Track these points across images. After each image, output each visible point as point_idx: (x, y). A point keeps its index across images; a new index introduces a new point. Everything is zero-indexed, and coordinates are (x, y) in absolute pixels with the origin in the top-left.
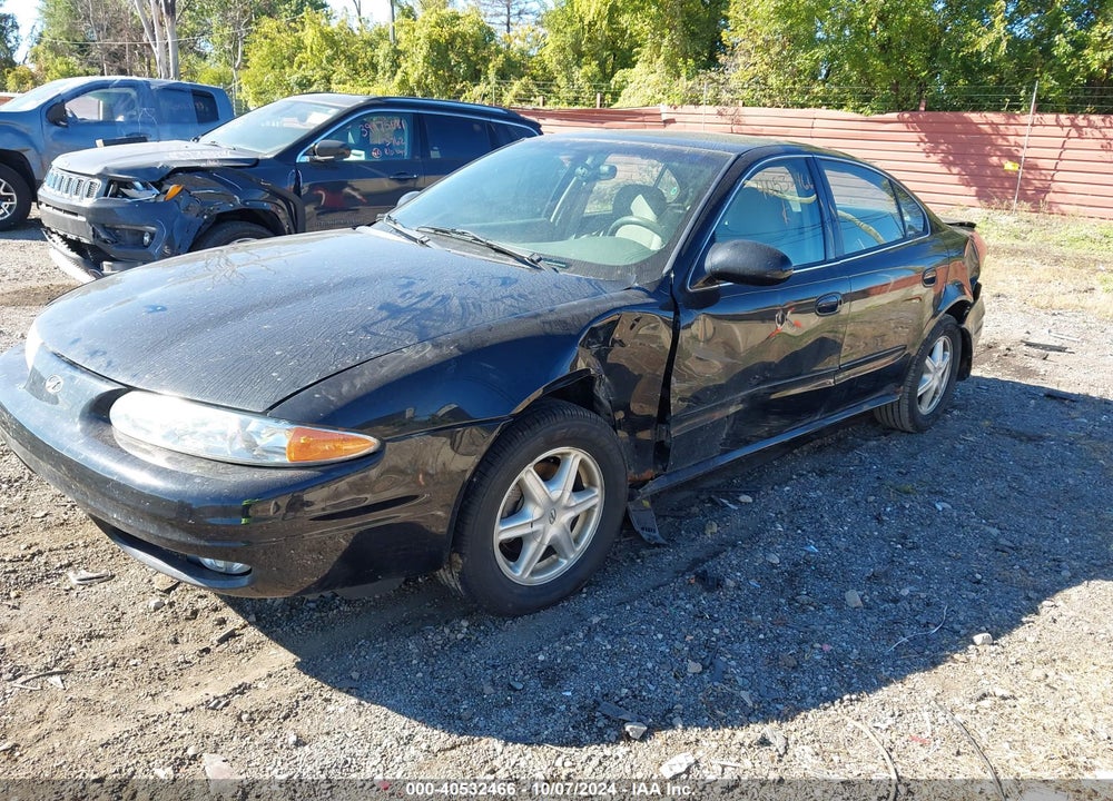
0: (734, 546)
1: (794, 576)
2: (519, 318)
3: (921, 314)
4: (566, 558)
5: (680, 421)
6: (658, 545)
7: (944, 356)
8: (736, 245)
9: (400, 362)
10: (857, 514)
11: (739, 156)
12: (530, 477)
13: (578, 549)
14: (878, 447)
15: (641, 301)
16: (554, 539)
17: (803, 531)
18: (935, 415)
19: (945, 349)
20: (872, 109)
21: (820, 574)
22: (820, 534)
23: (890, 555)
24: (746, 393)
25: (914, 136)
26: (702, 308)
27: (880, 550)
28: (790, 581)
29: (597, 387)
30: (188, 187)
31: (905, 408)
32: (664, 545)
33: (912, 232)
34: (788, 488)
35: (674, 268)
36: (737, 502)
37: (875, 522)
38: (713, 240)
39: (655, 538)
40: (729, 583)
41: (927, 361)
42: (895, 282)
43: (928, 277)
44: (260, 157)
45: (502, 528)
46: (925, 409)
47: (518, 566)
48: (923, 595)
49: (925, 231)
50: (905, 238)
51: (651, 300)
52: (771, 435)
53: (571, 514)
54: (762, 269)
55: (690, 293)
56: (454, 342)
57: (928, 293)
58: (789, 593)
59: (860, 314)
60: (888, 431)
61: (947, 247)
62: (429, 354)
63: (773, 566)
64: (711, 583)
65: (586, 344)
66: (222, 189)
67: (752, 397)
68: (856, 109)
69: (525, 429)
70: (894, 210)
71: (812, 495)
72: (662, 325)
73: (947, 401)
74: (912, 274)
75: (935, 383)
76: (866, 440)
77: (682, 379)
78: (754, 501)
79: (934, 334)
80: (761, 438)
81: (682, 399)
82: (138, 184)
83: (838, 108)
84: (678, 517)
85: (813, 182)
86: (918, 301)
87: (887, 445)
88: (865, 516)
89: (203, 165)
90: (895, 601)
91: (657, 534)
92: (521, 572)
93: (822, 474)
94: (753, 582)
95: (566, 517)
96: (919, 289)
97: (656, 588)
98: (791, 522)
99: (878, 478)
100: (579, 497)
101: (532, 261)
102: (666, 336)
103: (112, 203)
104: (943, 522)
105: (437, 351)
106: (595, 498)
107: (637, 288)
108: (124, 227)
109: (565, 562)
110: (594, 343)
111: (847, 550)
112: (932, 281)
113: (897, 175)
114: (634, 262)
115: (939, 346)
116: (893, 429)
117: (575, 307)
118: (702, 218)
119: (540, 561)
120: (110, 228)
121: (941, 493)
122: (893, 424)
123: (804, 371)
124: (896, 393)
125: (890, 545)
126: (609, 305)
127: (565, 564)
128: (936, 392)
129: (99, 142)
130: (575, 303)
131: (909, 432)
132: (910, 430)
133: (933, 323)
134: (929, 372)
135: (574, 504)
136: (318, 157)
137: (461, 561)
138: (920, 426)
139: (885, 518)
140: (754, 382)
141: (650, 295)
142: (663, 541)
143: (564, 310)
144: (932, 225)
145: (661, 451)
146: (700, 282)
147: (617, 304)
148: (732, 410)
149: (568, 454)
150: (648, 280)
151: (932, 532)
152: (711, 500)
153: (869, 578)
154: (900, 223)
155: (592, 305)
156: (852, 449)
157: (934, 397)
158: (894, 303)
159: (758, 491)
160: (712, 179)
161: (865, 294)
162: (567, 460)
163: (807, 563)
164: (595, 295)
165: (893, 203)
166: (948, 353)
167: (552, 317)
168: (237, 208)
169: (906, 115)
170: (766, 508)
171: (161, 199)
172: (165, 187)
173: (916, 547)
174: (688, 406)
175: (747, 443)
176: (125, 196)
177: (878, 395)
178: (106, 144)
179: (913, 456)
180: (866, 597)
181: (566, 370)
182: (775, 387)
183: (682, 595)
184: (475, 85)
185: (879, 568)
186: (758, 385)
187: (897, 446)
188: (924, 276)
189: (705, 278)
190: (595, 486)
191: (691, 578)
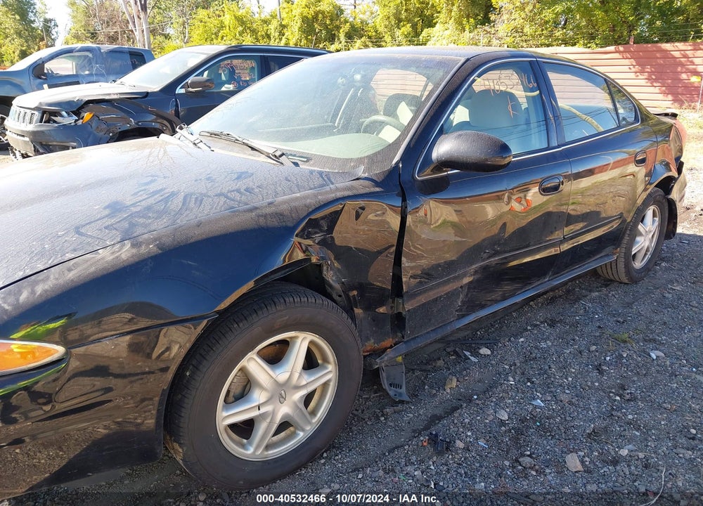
0: (470, 400)
1: (520, 432)
2: (234, 212)
3: (634, 188)
4: (303, 430)
5: (413, 296)
6: (402, 402)
7: (654, 221)
8: (460, 135)
9: (91, 265)
10: (580, 364)
11: (468, 60)
12: (253, 364)
13: (315, 420)
14: (600, 297)
15: (367, 190)
16: (286, 415)
17: (532, 383)
18: (647, 269)
19: (654, 215)
20: (597, 44)
21: (545, 431)
22: (547, 387)
23: (609, 408)
24: (476, 265)
25: (627, 62)
26: (430, 194)
27: (600, 402)
28: (515, 440)
29: (325, 272)
30: (98, 114)
31: (621, 266)
32: (408, 403)
33: (624, 122)
34: (522, 340)
35: (402, 159)
36: (476, 354)
37: (595, 373)
38: (441, 132)
39: (401, 394)
40: (460, 444)
41: (639, 227)
42: (614, 163)
43: (639, 158)
44: (149, 91)
45: (225, 414)
46: (638, 264)
47: (250, 444)
48: (641, 455)
49: (636, 120)
50: (619, 127)
51: (378, 189)
52: (504, 298)
53: (304, 392)
54: (483, 157)
55: (418, 181)
56: (155, 240)
57: (641, 171)
58: (514, 453)
59: (587, 189)
60: (608, 282)
61: (655, 133)
62: (126, 253)
63: (502, 423)
64: (441, 446)
65: (305, 234)
66: (122, 114)
67: (485, 268)
68: (585, 45)
69: (241, 321)
70: (610, 106)
71: (543, 345)
72: (389, 212)
73: (657, 256)
74: (625, 156)
75: (647, 244)
76: (590, 291)
77: (413, 258)
78: (492, 352)
79: (646, 204)
80: (496, 301)
81: (413, 277)
82: (64, 113)
83: (572, 46)
84: (425, 371)
85: (537, 81)
86: (632, 177)
87: (607, 296)
88: (587, 365)
89: (107, 97)
90: (615, 462)
91: (404, 390)
92: (251, 451)
93: (552, 324)
94: (482, 443)
95: (299, 395)
96: (632, 168)
97: (391, 451)
98: (523, 374)
99: (599, 327)
100: (310, 375)
101: (276, 156)
102: (395, 222)
103: (45, 127)
104: (658, 372)
105: (134, 251)
106: (329, 373)
107: (366, 179)
108: (55, 143)
109: (301, 434)
110: (316, 233)
111: (570, 403)
112: (643, 161)
113: (612, 76)
114: (366, 154)
115: (649, 213)
116: (611, 280)
117: (297, 198)
118: (431, 113)
119: (274, 435)
120: (46, 145)
121: (655, 340)
122: (612, 277)
123: (532, 243)
124: (614, 254)
125: (609, 397)
126: (332, 196)
127: (301, 436)
128: (647, 250)
129: (45, 86)
130: (298, 195)
131: (625, 284)
132: (627, 281)
133: (644, 196)
134: (641, 234)
135: (304, 383)
136: (190, 89)
137: (180, 450)
138: (634, 278)
139: (604, 368)
140: (485, 256)
141: (377, 184)
142: (408, 399)
143: (284, 202)
144: (641, 115)
145: (399, 321)
146: (428, 171)
147: (339, 194)
148: (466, 280)
149: (296, 337)
150: (379, 170)
151: (649, 380)
152: (455, 353)
153: (589, 435)
154: (616, 117)
155: (316, 196)
156: (577, 300)
157: (645, 254)
158: (613, 179)
159: (496, 342)
160: (441, 80)
161: (591, 172)
162: (294, 343)
163: (534, 418)
164: (322, 186)
165: (610, 101)
166: (657, 219)
167: (268, 211)
168: (132, 127)
169: (621, 48)
170: (502, 361)
171: (80, 122)
172: (82, 115)
173: (633, 399)
174: (420, 282)
175: (483, 307)
176: (55, 122)
177: (598, 256)
178: (50, 87)
179: (629, 305)
180: (587, 459)
181: (279, 263)
182: (505, 258)
183: (414, 458)
184: (332, 44)
185: (600, 423)
186: (489, 257)
187: (615, 297)
188: (636, 157)
189: (431, 168)
190: (329, 363)
191: (424, 438)
